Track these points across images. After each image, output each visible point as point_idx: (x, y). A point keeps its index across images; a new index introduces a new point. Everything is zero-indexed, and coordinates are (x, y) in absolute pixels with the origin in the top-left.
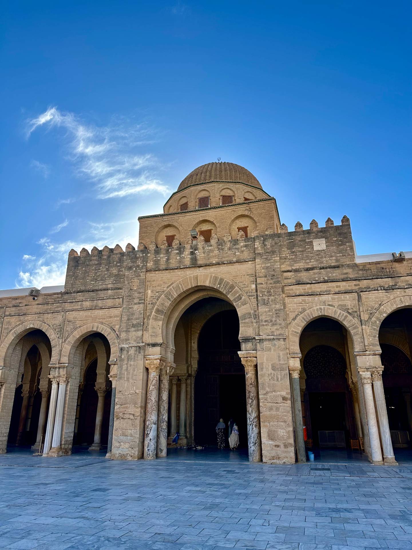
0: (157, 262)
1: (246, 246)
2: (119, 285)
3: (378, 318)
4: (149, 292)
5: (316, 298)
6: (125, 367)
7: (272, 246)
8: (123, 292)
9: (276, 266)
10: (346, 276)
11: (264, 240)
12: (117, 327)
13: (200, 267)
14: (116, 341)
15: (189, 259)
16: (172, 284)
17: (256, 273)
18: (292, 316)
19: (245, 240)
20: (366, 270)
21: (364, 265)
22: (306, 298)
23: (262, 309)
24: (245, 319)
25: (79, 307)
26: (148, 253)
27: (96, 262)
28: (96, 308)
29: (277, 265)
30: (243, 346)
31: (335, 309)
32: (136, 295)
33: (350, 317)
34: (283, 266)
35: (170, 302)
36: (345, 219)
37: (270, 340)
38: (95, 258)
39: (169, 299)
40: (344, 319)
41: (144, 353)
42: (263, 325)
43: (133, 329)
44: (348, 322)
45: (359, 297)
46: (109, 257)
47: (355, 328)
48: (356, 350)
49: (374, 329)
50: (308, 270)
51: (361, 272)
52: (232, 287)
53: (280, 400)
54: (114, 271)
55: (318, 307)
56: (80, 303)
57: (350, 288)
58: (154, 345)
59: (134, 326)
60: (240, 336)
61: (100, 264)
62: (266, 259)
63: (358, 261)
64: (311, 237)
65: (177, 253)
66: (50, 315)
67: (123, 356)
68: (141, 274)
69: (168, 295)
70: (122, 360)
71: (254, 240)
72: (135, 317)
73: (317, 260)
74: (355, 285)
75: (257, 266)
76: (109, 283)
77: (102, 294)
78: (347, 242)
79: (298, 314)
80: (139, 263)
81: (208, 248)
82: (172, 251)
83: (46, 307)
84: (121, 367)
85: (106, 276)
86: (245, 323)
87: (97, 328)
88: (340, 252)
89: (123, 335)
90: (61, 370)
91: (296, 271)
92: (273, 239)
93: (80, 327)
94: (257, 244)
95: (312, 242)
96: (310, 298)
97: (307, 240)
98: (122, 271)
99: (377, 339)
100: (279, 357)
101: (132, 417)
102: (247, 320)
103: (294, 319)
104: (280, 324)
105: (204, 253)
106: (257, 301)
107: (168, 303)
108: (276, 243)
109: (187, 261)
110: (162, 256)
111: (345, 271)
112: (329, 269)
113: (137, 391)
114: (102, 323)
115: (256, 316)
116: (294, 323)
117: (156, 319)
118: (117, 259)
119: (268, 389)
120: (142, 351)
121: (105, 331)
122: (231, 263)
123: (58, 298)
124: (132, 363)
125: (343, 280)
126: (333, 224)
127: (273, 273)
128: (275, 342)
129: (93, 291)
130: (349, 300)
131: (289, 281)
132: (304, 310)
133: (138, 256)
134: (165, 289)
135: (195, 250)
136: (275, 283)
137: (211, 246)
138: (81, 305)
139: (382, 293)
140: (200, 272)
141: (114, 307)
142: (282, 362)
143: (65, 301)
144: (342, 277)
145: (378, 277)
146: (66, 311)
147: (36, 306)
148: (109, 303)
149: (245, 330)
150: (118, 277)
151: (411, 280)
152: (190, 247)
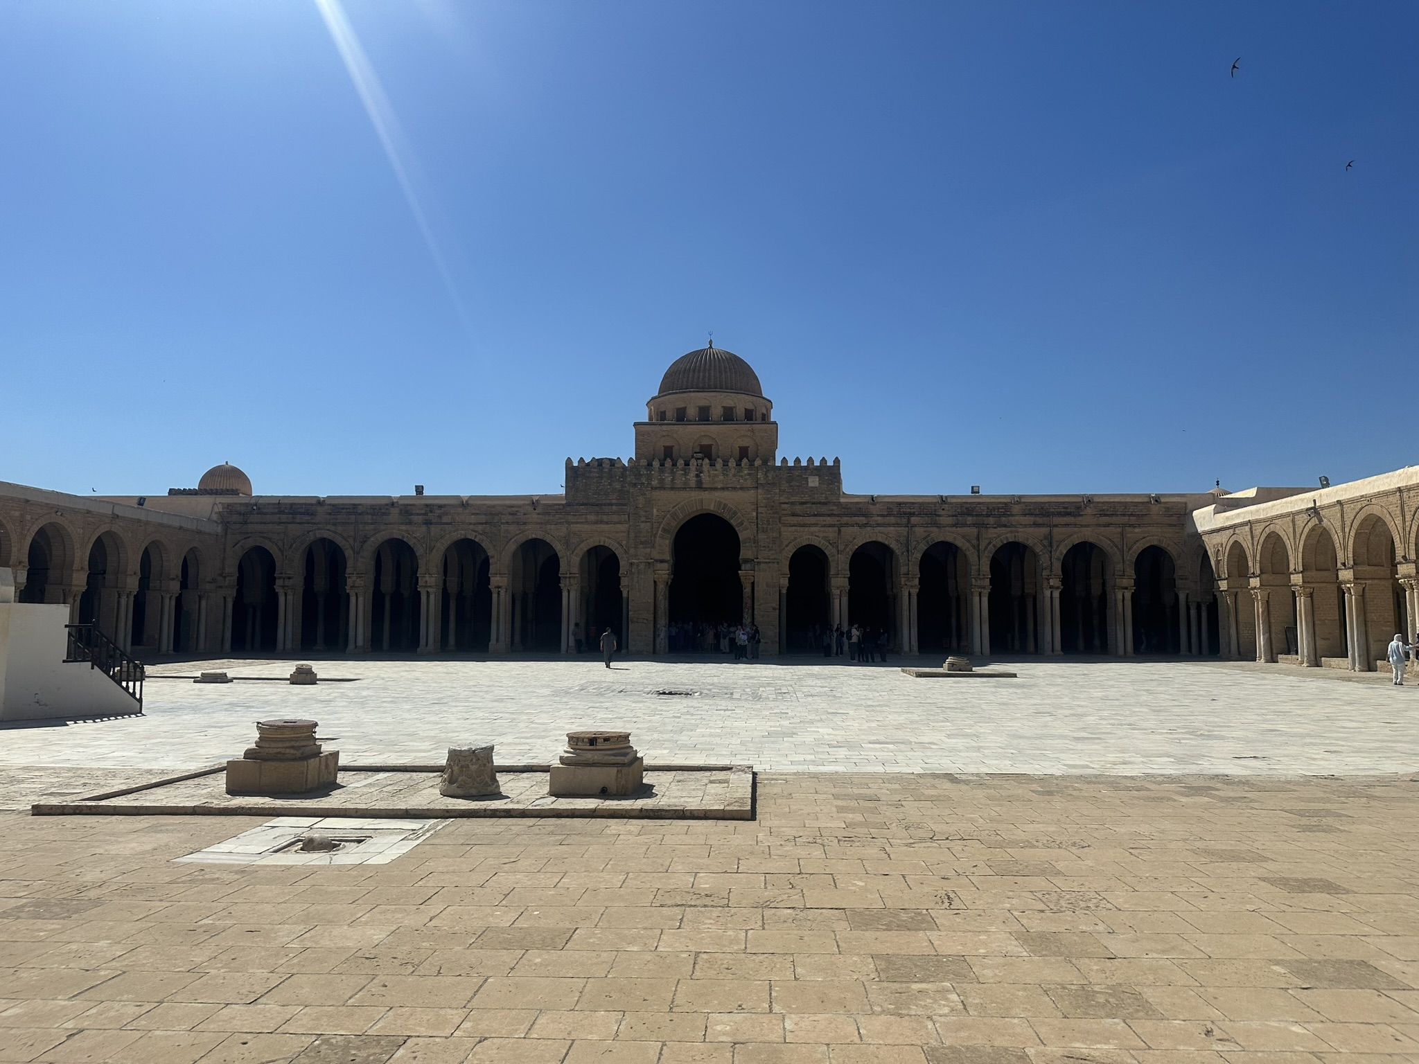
0: (661, 481)
1: (749, 474)
2: (624, 502)
3: (851, 549)
4: (655, 511)
5: (806, 529)
6: (636, 580)
7: (773, 478)
8: (629, 509)
9: (775, 498)
11: (767, 472)
12: (625, 542)
13: (706, 489)
14: (624, 556)
15: (694, 481)
16: (677, 505)
17: (757, 502)
18: (785, 543)
19: (748, 468)
20: (847, 509)
22: (798, 528)
23: (761, 536)
24: (745, 543)
25: (584, 521)
26: (653, 470)
27: (596, 475)
28: (601, 522)
29: (777, 498)
30: (743, 567)
31: (820, 539)
32: (642, 513)
33: (831, 547)
34: (781, 498)
35: (676, 523)
36: (837, 461)
37: (766, 562)
38: (595, 470)
39: (675, 520)
40: (826, 549)
41: (653, 568)
42: (761, 550)
43: (641, 546)
44: (829, 551)
45: (840, 531)
46: (610, 470)
47: (833, 556)
48: (832, 573)
49: (847, 558)
50: (802, 503)
51: (843, 510)
52: (735, 513)
54: (617, 486)
55: (807, 537)
56: (584, 516)
57: (833, 523)
58: (662, 561)
59: (642, 543)
60: (740, 557)
61: (601, 478)
62: (767, 490)
63: (842, 500)
64: (807, 474)
65: (682, 474)
66: (553, 526)
67: (633, 570)
68: (647, 493)
69: (674, 516)
70: (631, 573)
71: (758, 470)
72: (642, 534)
73: (810, 496)
74: (837, 520)
75: (759, 496)
76: (613, 498)
77: (606, 509)
78: (836, 482)
79: (790, 542)
80: (643, 480)
81: (713, 472)
82: (677, 471)
83: (547, 518)
84: (631, 579)
85: (609, 491)
86: (745, 546)
87: (604, 542)
88: (830, 489)
89: (632, 551)
90: (572, 580)
91: (792, 503)
92: (775, 472)
93: (586, 540)
94: (760, 475)
95: (807, 478)
96: (801, 529)
97: (804, 476)
98: (626, 487)
99: (848, 565)
100: (773, 577)
101: (645, 621)
102: (747, 544)
103: (787, 546)
104: (775, 550)
105: (709, 476)
106: (757, 527)
107: (674, 523)
108: (777, 475)
109: (693, 483)
110: (666, 475)
111: (831, 508)
112: (819, 505)
113: (649, 601)
114: (609, 538)
115: (756, 541)
116: (786, 549)
117: (662, 537)
118: (619, 473)
119: (762, 601)
120: (651, 567)
121: (614, 546)
122: (734, 489)
123: (559, 509)
124: (642, 577)
125: (829, 515)
126: (826, 463)
127: (773, 504)
128: (771, 565)
129: (596, 505)
130: (831, 533)
131: (785, 512)
132: (795, 539)
133: (642, 472)
134: (670, 509)
135: (701, 473)
136: (774, 513)
137: (716, 470)
138: (586, 518)
139: (856, 529)
140: (705, 495)
141: (620, 523)
142: (775, 581)
143: (568, 513)
144: (829, 512)
145: (855, 515)
146: (569, 523)
147: (537, 516)
148: (615, 518)
149: (745, 553)
150: (622, 492)
151: (880, 519)
152: (695, 469)
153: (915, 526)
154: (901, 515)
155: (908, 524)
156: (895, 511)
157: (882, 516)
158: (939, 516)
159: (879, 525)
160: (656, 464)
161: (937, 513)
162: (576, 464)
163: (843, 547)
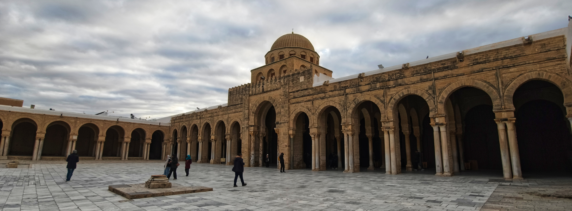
0: (252, 91)
1: (279, 82)
2: (242, 102)
3: (318, 112)
4: (250, 104)
5: (299, 104)
6: (243, 135)
7: (286, 81)
8: (243, 105)
9: (287, 91)
10: (309, 93)
11: (284, 79)
12: (242, 119)
13: (265, 92)
14: (242, 125)
15: (262, 89)
16: (257, 101)
17: (281, 94)
19: (279, 79)
20: (316, 90)
21: (315, 88)
22: (296, 104)
23: (282, 110)
25: (231, 112)
26: (250, 88)
27: (236, 93)
28: (236, 112)
30: (277, 126)
31: (305, 108)
32: (246, 106)
33: (309, 112)
34: (289, 90)
37: (283, 123)
39: (256, 107)
40: (307, 113)
41: (249, 129)
42: (282, 117)
43: (245, 120)
44: (309, 114)
45: (313, 103)
46: (239, 90)
47: (310, 116)
48: (309, 126)
49: (316, 117)
50: (297, 91)
51: (314, 91)
52: (274, 101)
53: (285, 146)
55: (300, 108)
56: (232, 110)
57: (310, 99)
58: (252, 126)
59: (246, 119)
60: (276, 122)
62: (284, 87)
64: (300, 76)
65: (259, 87)
66: (225, 115)
67: (243, 130)
68: (247, 97)
69: (256, 105)
70: (243, 132)
71: (281, 79)
72: (246, 115)
73: (301, 87)
74: (312, 97)
75: (281, 91)
76: (239, 102)
77: (238, 106)
78: (311, 77)
79: (293, 112)
80: (247, 92)
83: (223, 112)
84: (243, 134)
85: (238, 99)
87: (237, 120)
88: (308, 82)
89: (243, 122)
90: (228, 135)
91: (294, 92)
92: (287, 78)
93: (232, 120)
94: (282, 81)
97: (298, 77)
99: (317, 121)
100: (286, 130)
101: (246, 152)
102: (278, 115)
104: (287, 116)
105: (266, 86)
106: (281, 106)
107: (256, 109)
108: (288, 80)
109: (261, 91)
110: (254, 88)
111: (309, 91)
112: (304, 91)
113: (248, 143)
114: (238, 118)
115: (280, 113)
116: (292, 115)
117: (252, 116)
119: (282, 142)
120: (248, 129)
121: (239, 121)
122: (274, 90)
123: (226, 108)
124: (245, 133)
125: (308, 95)
127: (286, 94)
128: (285, 124)
129: (235, 105)
130: (309, 104)
131: (291, 97)
132: (295, 110)
133: (247, 89)
134: (255, 103)
135: (264, 85)
136: (287, 98)
137: (268, 83)
139: (320, 100)
140: (265, 95)
142: (288, 132)
143: (228, 110)
145: (319, 93)
146: (228, 114)
148: (239, 110)
149: (278, 119)
150: (242, 99)
151: (331, 93)
152: (262, 84)
153: (348, 94)
154: (341, 89)
155: (344, 94)
156: (338, 86)
157: (332, 91)
158: (361, 85)
159: (330, 97)
162: (231, 90)
163: (314, 111)
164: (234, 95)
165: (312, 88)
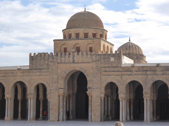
0: (61, 60)
1: (91, 57)
2: (48, 68)
3: (125, 84)
4: (59, 71)
5: (110, 76)
6: (52, 95)
7: (98, 58)
8: (50, 70)
11: (96, 56)
12: (49, 82)
13: (76, 63)
14: (49, 87)
15: (72, 60)
17: (93, 67)
18: (103, 81)
20: (124, 69)
21: (124, 67)
22: (107, 76)
23: (94, 79)
25: (35, 75)
26: (58, 57)
27: (40, 59)
28: (41, 75)
29: (99, 65)
30: (88, 90)
31: (114, 80)
34: (101, 66)
35: (66, 75)
37: (96, 88)
38: (39, 57)
40: (117, 83)
41: (58, 91)
42: (94, 84)
43: (54, 83)
45: (122, 77)
46: (44, 57)
47: (119, 86)
49: (124, 87)
53: (97, 106)
54: (46, 62)
55: (110, 79)
56: (35, 73)
57: (119, 74)
60: (87, 87)
62: (96, 63)
63: (122, 66)
65: (68, 58)
66: (25, 77)
67: (51, 92)
68: (56, 64)
71: (93, 55)
73: (111, 65)
74: (121, 73)
75: (94, 65)
76: (45, 67)
77: (42, 70)
80: (55, 60)
82: (66, 57)
83: (23, 74)
85: (43, 64)
86: (89, 83)
87: (42, 82)
88: (118, 62)
89: (51, 85)
90: (31, 95)
91: (105, 67)
92: (99, 56)
93: (36, 81)
95: (110, 58)
98: (49, 63)
101: (55, 110)
104: (99, 84)
105: (77, 58)
106: (93, 76)
110: (63, 58)
112: (114, 68)
113: (56, 102)
114: (44, 80)
115: (92, 81)
116: (103, 84)
117: (61, 80)
119: (94, 103)
121: (45, 83)
123: (27, 71)
126: (117, 53)
127: (98, 68)
129: (39, 69)
130: (119, 78)
131: (103, 71)
132: (106, 80)
133: (54, 57)
134: (64, 70)
135: (74, 57)
136: (98, 71)
137: (79, 56)
139: (127, 76)
140: (76, 65)
141: (47, 75)
142: (99, 95)
143: (30, 72)
144: (118, 70)
145: (127, 71)
146: (31, 76)
147: (20, 74)
148: (45, 74)
149: (89, 85)
150: (48, 65)
151: (136, 73)
152: (72, 56)
153: (148, 75)
154: (143, 71)
155: (146, 74)
156: (141, 69)
157: (137, 71)
158: (157, 71)
159: (135, 75)
160: (59, 54)
161: (156, 70)
162: (32, 55)
163: (123, 83)
164: (37, 60)
165: (121, 67)
